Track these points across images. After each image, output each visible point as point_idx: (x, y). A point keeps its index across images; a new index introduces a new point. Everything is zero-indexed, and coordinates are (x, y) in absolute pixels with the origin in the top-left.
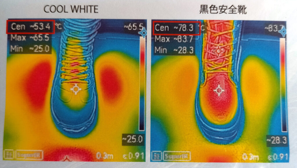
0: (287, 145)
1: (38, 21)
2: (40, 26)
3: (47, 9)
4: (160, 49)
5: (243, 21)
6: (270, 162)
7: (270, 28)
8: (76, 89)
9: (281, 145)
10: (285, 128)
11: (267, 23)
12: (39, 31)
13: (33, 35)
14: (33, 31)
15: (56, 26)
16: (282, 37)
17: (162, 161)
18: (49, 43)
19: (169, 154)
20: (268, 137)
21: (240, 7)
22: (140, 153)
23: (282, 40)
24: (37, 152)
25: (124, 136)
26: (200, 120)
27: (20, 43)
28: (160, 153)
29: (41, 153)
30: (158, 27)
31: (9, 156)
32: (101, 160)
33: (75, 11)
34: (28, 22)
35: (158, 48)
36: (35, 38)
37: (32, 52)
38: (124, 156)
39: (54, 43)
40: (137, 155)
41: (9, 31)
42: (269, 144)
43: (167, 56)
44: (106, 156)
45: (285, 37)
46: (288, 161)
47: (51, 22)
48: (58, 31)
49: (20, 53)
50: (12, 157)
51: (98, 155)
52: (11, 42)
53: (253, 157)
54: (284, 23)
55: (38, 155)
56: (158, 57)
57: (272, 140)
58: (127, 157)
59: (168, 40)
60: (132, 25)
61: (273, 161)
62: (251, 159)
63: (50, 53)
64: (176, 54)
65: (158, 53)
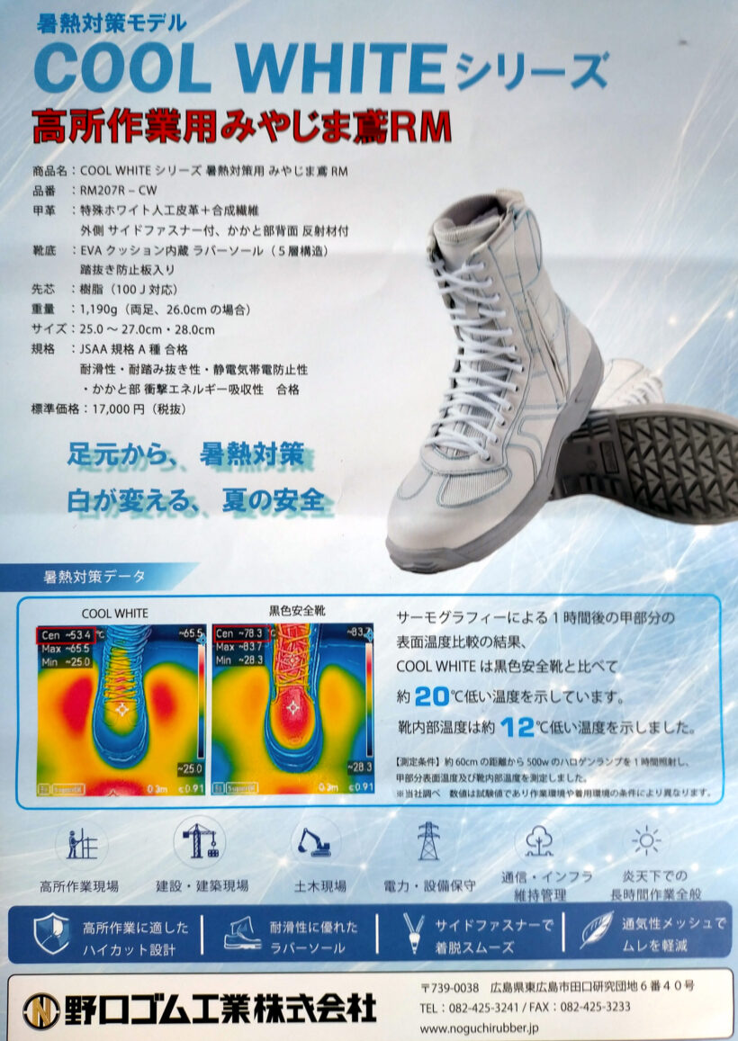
0: (372, 773)
1: (76, 629)
2: (77, 635)
3: (86, 614)
4: (222, 659)
5: (321, 624)
6: (351, 793)
7: (353, 632)
8: (122, 710)
9: (365, 773)
10: (370, 752)
11: (350, 626)
12: (76, 641)
13: (70, 646)
14: (69, 641)
15: (98, 635)
16: (368, 641)
17: (225, 794)
18: (90, 655)
19: (233, 786)
20: (350, 763)
21: (317, 607)
22: (199, 785)
23: (368, 646)
24: (77, 787)
25: (180, 765)
26: (270, 745)
27: (53, 656)
28: (222, 785)
29: (82, 788)
30: (220, 634)
31: (44, 792)
32: (153, 794)
33: (120, 616)
34: (63, 630)
35: (220, 658)
36: (72, 649)
37: (69, 666)
38: (180, 789)
39: (95, 655)
40: (196, 787)
41: (40, 641)
42: (351, 772)
43: (231, 668)
44: (159, 790)
45: (373, 642)
46: (373, 792)
47: (91, 629)
48: (99, 640)
49: (54, 667)
50: (48, 792)
51: (149, 789)
52: (42, 654)
53: (331, 787)
54: (371, 626)
55: (79, 790)
56: (220, 669)
57: (354, 767)
58: (184, 790)
59: (232, 648)
60: (189, 631)
61: (355, 792)
62: (329, 790)
63: (91, 666)
64: (242, 664)
65: (220, 664)
